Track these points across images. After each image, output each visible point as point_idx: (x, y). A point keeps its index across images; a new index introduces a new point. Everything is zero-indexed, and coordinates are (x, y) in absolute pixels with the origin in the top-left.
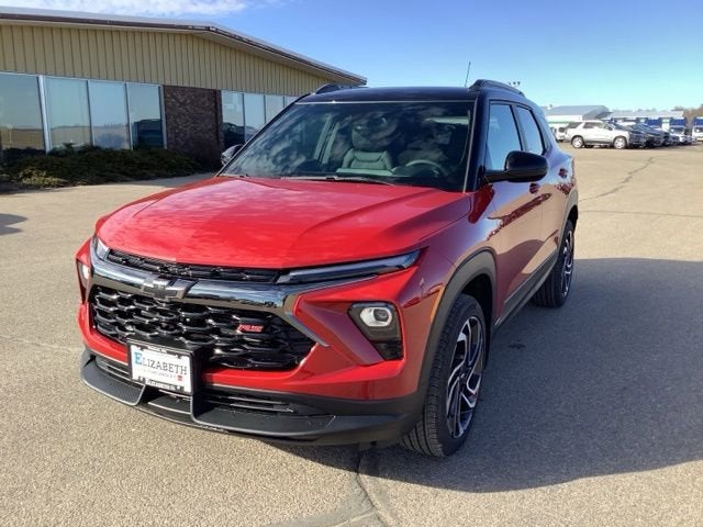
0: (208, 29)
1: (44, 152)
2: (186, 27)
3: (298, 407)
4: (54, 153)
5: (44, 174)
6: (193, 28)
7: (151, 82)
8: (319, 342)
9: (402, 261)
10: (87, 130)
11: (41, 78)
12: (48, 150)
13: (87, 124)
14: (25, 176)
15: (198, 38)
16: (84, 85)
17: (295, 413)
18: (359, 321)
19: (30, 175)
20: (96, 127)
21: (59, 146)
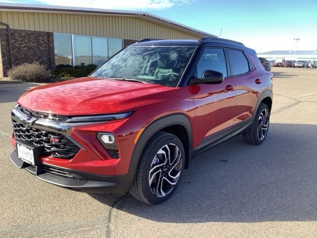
0: (144, 15)
1: (72, 66)
2: (135, 14)
3: (74, 175)
4: (76, 67)
5: (69, 75)
6: (138, 15)
7: (119, 38)
8: (82, 148)
9: (122, 116)
10: (91, 58)
11: (72, 35)
12: (74, 66)
13: (91, 55)
14: (62, 76)
15: (140, 19)
16: (90, 39)
17: (74, 178)
18: (100, 141)
19: (63, 76)
20: (94, 56)
21: (79, 64)
